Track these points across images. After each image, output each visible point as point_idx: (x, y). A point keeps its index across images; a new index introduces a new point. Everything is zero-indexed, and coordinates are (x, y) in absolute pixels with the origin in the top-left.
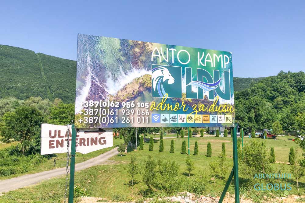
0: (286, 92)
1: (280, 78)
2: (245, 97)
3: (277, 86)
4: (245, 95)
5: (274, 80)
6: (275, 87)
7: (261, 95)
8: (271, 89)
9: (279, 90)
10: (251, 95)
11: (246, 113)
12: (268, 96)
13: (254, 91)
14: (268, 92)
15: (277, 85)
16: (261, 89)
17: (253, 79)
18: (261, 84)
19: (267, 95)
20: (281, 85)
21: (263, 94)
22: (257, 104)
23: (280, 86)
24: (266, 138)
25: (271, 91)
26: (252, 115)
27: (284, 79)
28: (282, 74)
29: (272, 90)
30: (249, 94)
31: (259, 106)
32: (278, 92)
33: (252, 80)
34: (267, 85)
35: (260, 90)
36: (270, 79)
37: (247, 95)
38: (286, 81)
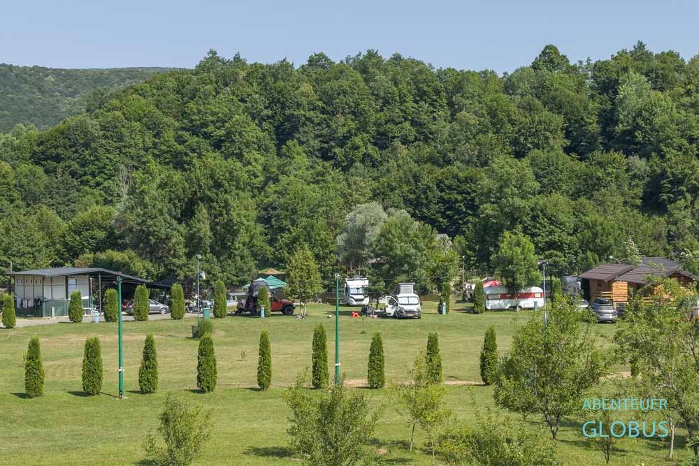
0: (236, 137)
1: (211, 82)
2: (76, 151)
3: (199, 112)
4: (74, 145)
5: (187, 87)
6: (193, 118)
7: (141, 146)
8: (177, 124)
9: (211, 128)
10: (102, 145)
11: (174, 222)
12: (167, 152)
13: (116, 127)
14: (169, 135)
15: (202, 108)
16: (139, 121)
17: (57, 72)
18: (138, 103)
19: (164, 148)
20: (218, 110)
21: (149, 143)
22: (218, 185)
23: (213, 114)
24: (266, 316)
25: (180, 133)
26: (204, 228)
27: (226, 85)
28: (212, 65)
29: (183, 129)
30: (94, 139)
31: (226, 192)
32: (207, 136)
33: (51, 78)
34: (161, 106)
35: (137, 125)
36: (172, 83)
37: (87, 146)
38: (234, 94)
